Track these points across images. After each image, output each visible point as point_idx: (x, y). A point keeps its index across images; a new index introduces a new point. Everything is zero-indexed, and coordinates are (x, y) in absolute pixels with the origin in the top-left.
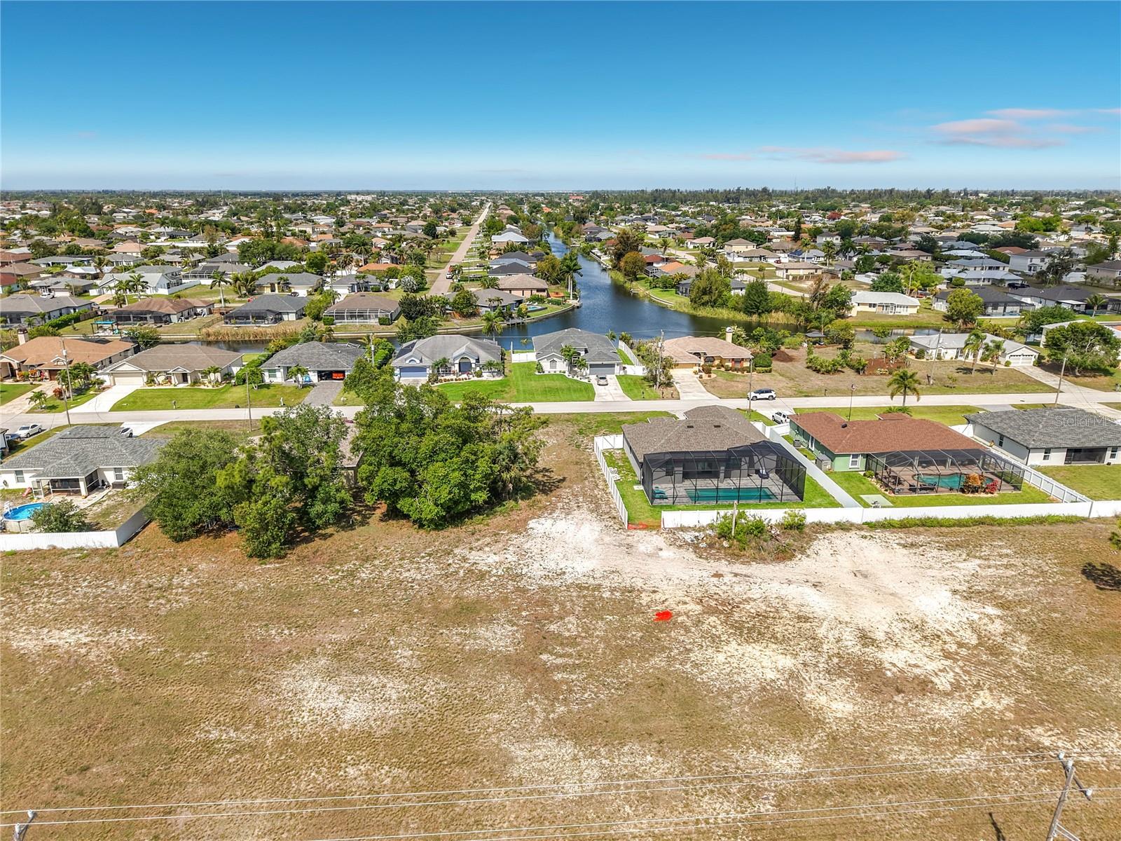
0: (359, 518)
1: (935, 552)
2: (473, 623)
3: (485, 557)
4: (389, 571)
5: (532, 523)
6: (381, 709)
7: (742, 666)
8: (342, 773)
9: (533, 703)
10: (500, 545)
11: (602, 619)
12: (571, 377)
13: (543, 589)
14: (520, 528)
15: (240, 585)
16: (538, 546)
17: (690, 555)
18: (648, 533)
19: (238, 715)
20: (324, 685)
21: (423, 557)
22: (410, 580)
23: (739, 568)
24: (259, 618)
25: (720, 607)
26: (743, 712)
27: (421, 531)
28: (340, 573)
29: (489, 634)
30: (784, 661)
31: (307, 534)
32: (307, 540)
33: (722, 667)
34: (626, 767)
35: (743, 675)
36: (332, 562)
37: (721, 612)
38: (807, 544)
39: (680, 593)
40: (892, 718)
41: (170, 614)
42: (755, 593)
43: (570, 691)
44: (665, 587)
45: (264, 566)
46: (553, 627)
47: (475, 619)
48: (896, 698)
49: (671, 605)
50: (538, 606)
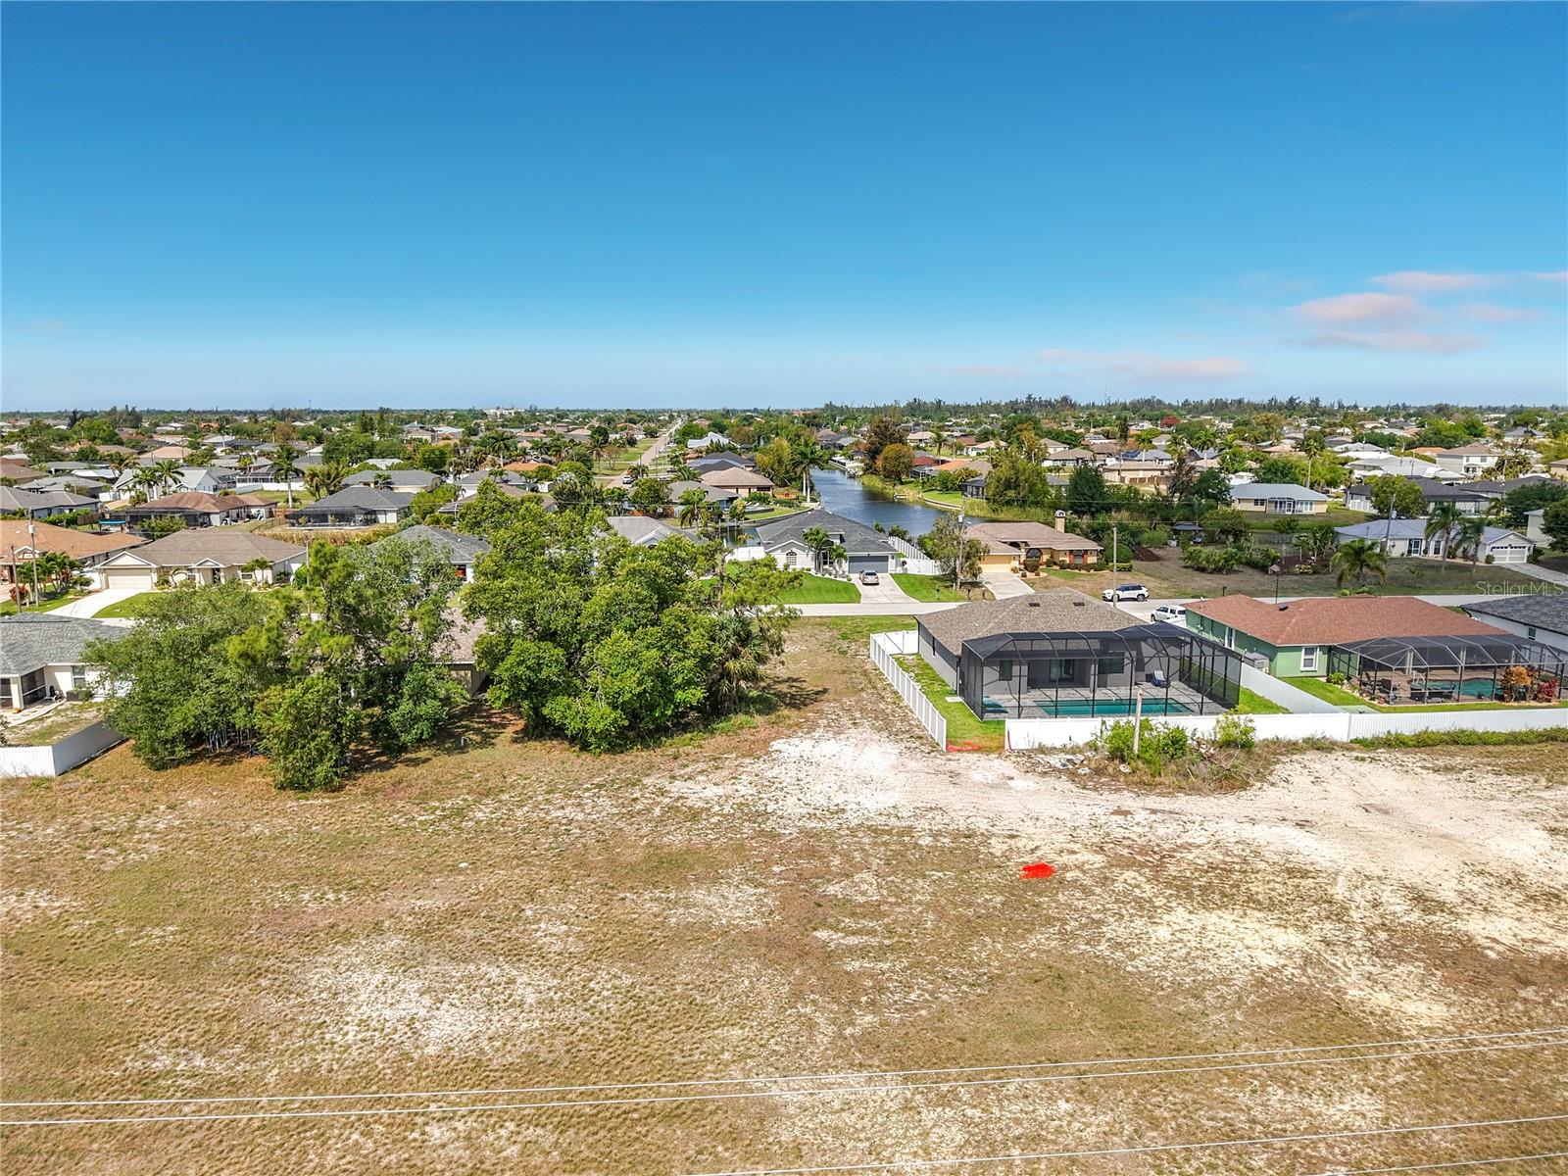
0: (478, 738)
1: (1491, 778)
2: (682, 883)
3: (698, 788)
4: (526, 808)
5: (776, 745)
6: (501, 1020)
7: (1206, 945)
8: (416, 1135)
9: (808, 1010)
10: (725, 773)
11: (924, 877)
12: (819, 575)
13: (807, 833)
14: (758, 750)
15: (256, 829)
16: (793, 773)
17: (1064, 784)
18: (984, 756)
19: (216, 1027)
20: (392, 980)
21: (588, 790)
22: (564, 821)
23: (1153, 801)
24: (281, 876)
25: (1139, 858)
26: (1232, 1021)
27: (584, 755)
28: (438, 812)
29: (713, 900)
30: (1285, 937)
31: (384, 759)
32: (385, 767)
33: (1169, 948)
34: (1017, 1121)
35: (1214, 960)
36: (424, 797)
37: (1142, 865)
38: (1265, 768)
39: (1061, 838)
40: (1529, 1026)
41: (122, 868)
42: (1196, 836)
43: (881, 990)
44: (1032, 830)
45: (303, 802)
46: (831, 889)
47: (685, 878)
48: (1523, 994)
49: (1047, 854)
50: (800, 857)
